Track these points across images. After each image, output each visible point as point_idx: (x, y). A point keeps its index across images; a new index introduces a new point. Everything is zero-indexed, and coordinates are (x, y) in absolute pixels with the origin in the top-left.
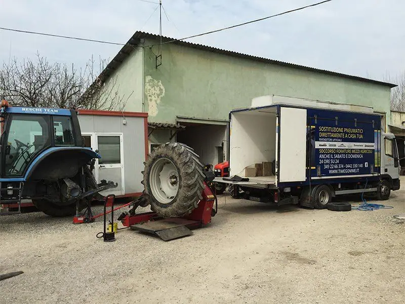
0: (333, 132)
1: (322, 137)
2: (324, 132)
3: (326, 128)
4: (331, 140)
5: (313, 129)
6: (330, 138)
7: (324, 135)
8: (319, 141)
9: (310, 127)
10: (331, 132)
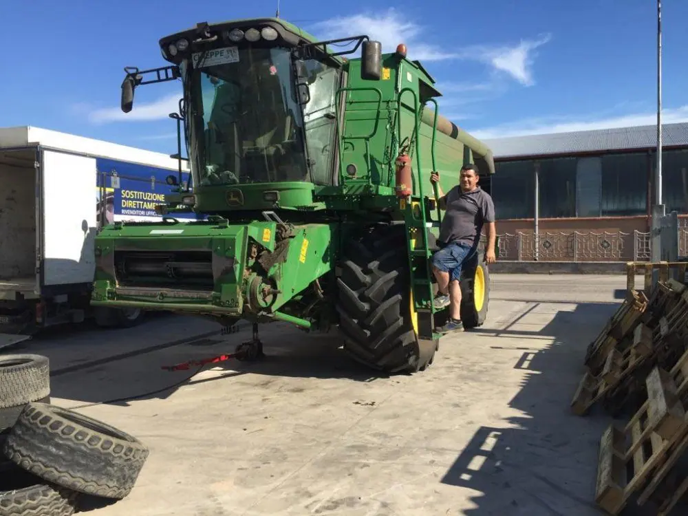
0: (147, 201)
1: (126, 208)
2: (129, 199)
3: (134, 194)
4: (143, 213)
5: (110, 194)
6: (142, 210)
7: (130, 204)
8: (120, 213)
9: (105, 191)
10: (143, 200)
